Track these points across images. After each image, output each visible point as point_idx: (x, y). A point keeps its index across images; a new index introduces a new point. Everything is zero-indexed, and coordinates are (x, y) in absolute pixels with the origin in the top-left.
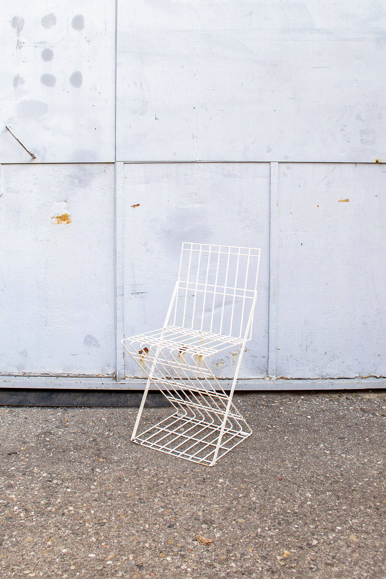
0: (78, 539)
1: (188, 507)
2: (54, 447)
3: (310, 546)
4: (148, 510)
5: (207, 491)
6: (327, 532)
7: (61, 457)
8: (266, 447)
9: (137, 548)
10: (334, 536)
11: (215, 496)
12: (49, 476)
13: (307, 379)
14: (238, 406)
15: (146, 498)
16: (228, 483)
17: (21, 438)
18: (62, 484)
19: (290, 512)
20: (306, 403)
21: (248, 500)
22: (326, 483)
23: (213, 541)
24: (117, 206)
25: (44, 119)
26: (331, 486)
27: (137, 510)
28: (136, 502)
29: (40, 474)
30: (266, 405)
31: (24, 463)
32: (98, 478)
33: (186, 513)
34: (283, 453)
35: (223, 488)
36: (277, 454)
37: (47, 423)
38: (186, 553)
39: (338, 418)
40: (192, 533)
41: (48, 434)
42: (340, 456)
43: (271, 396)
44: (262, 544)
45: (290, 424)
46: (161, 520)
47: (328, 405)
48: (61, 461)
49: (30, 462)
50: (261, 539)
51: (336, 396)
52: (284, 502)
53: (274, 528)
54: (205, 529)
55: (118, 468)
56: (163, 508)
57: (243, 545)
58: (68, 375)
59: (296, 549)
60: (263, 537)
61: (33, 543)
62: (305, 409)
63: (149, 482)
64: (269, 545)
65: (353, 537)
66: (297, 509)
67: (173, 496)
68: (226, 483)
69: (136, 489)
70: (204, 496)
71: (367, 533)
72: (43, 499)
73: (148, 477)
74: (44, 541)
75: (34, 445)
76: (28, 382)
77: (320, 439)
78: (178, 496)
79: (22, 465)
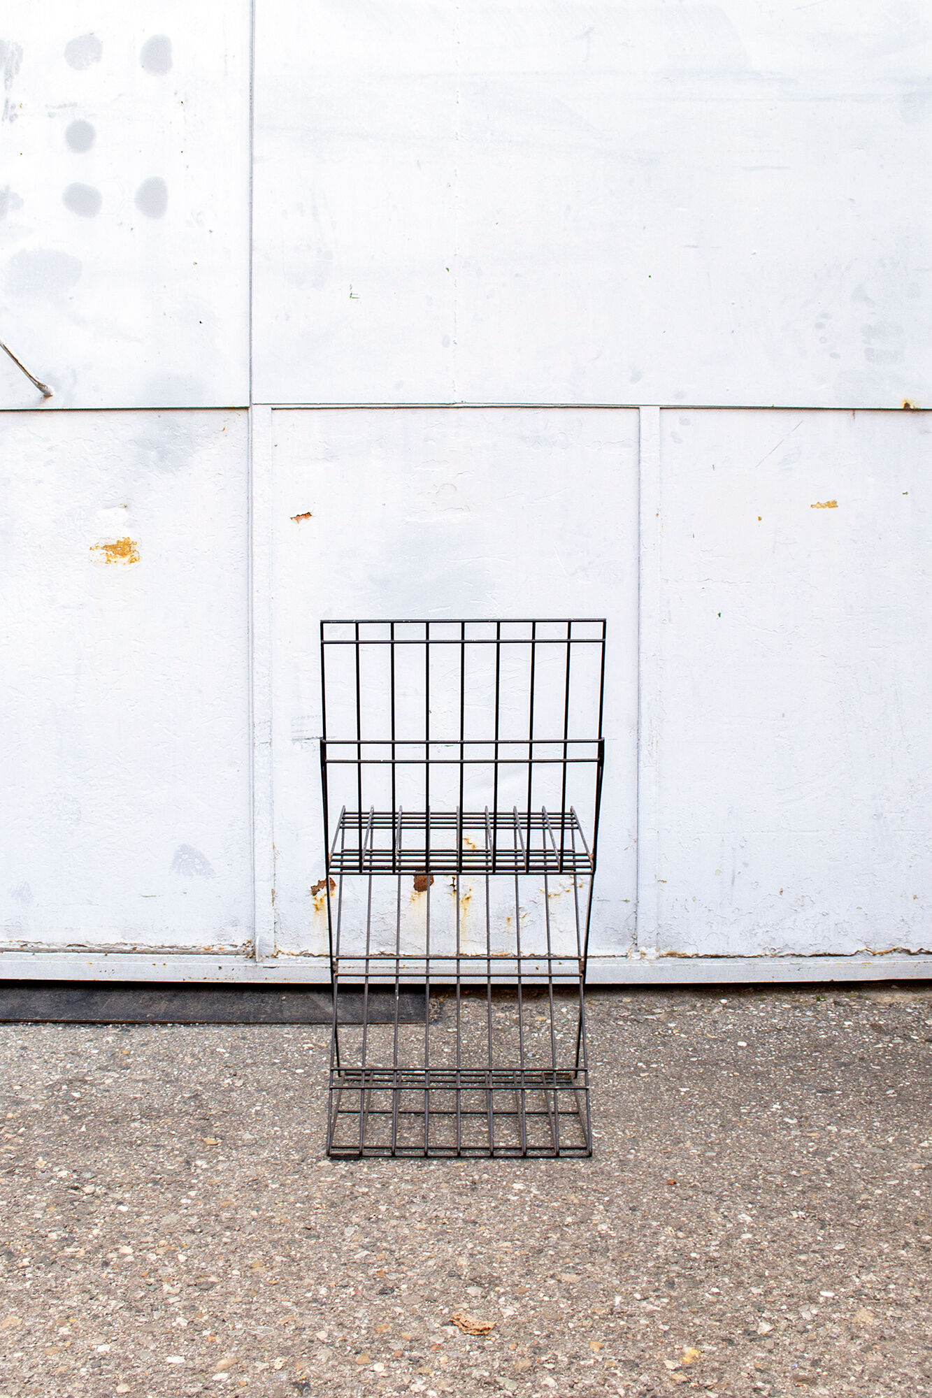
0: (141, 1320)
1: (432, 1246)
2: (92, 1113)
3: (752, 1336)
4: (326, 1255)
5: (481, 1210)
6: (795, 1303)
7: (107, 1134)
8: (633, 1111)
9: (295, 1342)
10: (814, 1312)
11: (501, 1222)
12: (75, 1177)
13: (734, 957)
14: (562, 1021)
15: (323, 1226)
16: (537, 1193)
17: (9, 1092)
18: (106, 1194)
19: (698, 1256)
20: (733, 1014)
21: (588, 1230)
22: (789, 1191)
23: (495, 1325)
26: (804, 1198)
27: (298, 1255)
28: (297, 1236)
29: (52, 1172)
30: (632, 1019)
31: (12, 1148)
32: (200, 1181)
33: (425, 1261)
34: (677, 1123)
35: (523, 1204)
36: (663, 1126)
37: (78, 1059)
38: (425, 1354)
39: (817, 1046)
40: (441, 1307)
41: (78, 1084)
42: (824, 1129)
43: (645, 1000)
44: (626, 1333)
45: (695, 1059)
46: (361, 1276)
47: (788, 1017)
48: (108, 1144)
49: (28, 1145)
50: (623, 1320)
51: (809, 997)
52: (680, 1234)
53: (656, 1294)
54: (476, 1297)
55: (254, 1158)
56: (367, 1249)
57: (574, 1335)
58: (134, 949)
59: (716, 1344)
60: (628, 1316)
62: (730, 1027)
63: (331, 1191)
64: (644, 1334)
65: (864, 1316)
66: (716, 1251)
67: (394, 1222)
68: (529, 1192)
69: (298, 1205)
70: (474, 1222)
71: (902, 1305)
72: (55, 1228)
73: (328, 1179)
74: (50, 1326)
75: (41, 1109)
76: (30, 964)
77: (770, 1092)
78: (407, 1223)
79: (6, 1153)
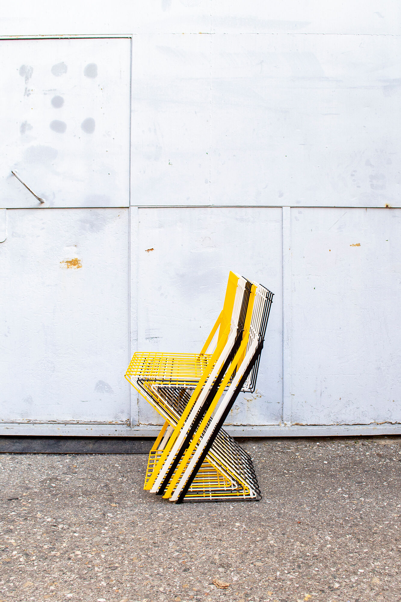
0: (86, 583)
1: (204, 551)
2: (61, 493)
3: (332, 589)
4: (162, 554)
5: (223, 534)
6: (349, 575)
7: (68, 502)
8: (283, 492)
9: (151, 592)
10: (356, 579)
11: (231, 540)
12: (54, 521)
13: (322, 425)
14: (253, 453)
15: (160, 542)
16: (245, 527)
17: (23, 484)
18: (68, 528)
19: (310, 555)
20: (322, 449)
21: (266, 544)
22: (345, 526)
23: (230, 584)
24: (131, 250)
25: (53, 165)
26: (351, 529)
27: (151, 554)
28: (150, 546)
29: (44, 518)
30: (281, 451)
31: (26, 508)
32: (110, 523)
33: (202, 557)
34: (300, 497)
35: (240, 532)
36: (295, 498)
37: (54, 469)
38: (202, 597)
39: (355, 463)
40: (208, 577)
41: (54, 480)
42: (358, 499)
43: (287, 443)
44: (282, 588)
45: (307, 469)
46: (176, 564)
47: (344, 450)
48: (68, 506)
49: (33, 507)
50: (281, 582)
51: (352, 442)
52: (303, 545)
53: (293, 571)
54: (222, 572)
55: (132, 512)
56: (178, 552)
57: (261, 589)
58: (78, 423)
59: (318, 592)
60: (282, 580)
61: (33, 588)
62: (321, 455)
63: (163, 527)
64: (289, 588)
65: (376, 580)
66: (317, 552)
67: (189, 540)
68: (242, 527)
69: (150, 533)
70: (221, 540)
71: (391, 576)
72: (47, 543)
73: (162, 521)
74: (46, 586)
75: (38, 491)
76: (32, 429)
77: (337, 483)
78: (194, 540)
79: (23, 511)
